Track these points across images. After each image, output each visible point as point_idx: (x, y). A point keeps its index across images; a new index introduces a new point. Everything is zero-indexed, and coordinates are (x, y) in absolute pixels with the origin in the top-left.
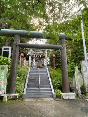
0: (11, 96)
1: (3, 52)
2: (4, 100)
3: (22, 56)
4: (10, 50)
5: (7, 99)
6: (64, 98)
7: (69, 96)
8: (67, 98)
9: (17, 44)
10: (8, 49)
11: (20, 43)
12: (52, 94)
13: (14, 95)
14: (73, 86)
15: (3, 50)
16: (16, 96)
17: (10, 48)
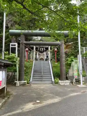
0: (21, 83)
1: (11, 47)
2: (17, 85)
3: (27, 51)
4: (16, 46)
5: (19, 85)
6: (61, 84)
7: (65, 83)
8: (63, 84)
9: (23, 43)
10: (15, 45)
11: (25, 42)
12: (52, 81)
13: (23, 82)
14: (69, 76)
15: (11, 46)
16: (25, 82)
17: (16, 44)
